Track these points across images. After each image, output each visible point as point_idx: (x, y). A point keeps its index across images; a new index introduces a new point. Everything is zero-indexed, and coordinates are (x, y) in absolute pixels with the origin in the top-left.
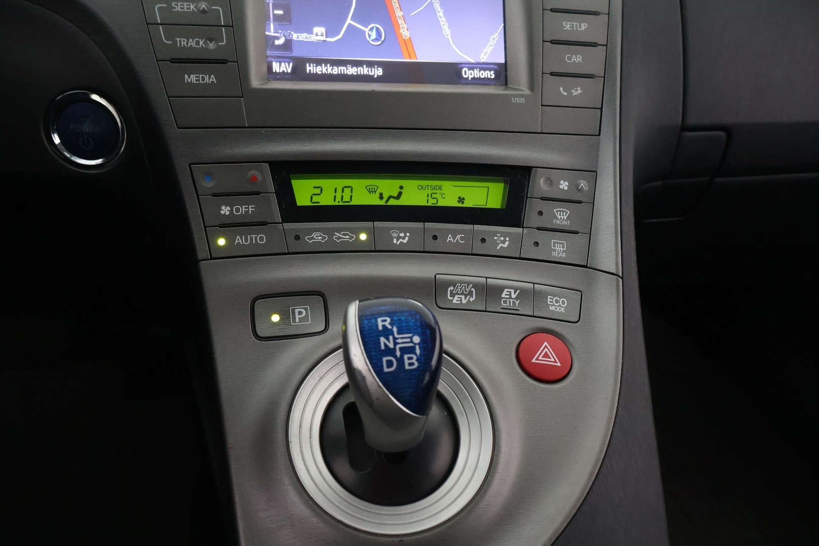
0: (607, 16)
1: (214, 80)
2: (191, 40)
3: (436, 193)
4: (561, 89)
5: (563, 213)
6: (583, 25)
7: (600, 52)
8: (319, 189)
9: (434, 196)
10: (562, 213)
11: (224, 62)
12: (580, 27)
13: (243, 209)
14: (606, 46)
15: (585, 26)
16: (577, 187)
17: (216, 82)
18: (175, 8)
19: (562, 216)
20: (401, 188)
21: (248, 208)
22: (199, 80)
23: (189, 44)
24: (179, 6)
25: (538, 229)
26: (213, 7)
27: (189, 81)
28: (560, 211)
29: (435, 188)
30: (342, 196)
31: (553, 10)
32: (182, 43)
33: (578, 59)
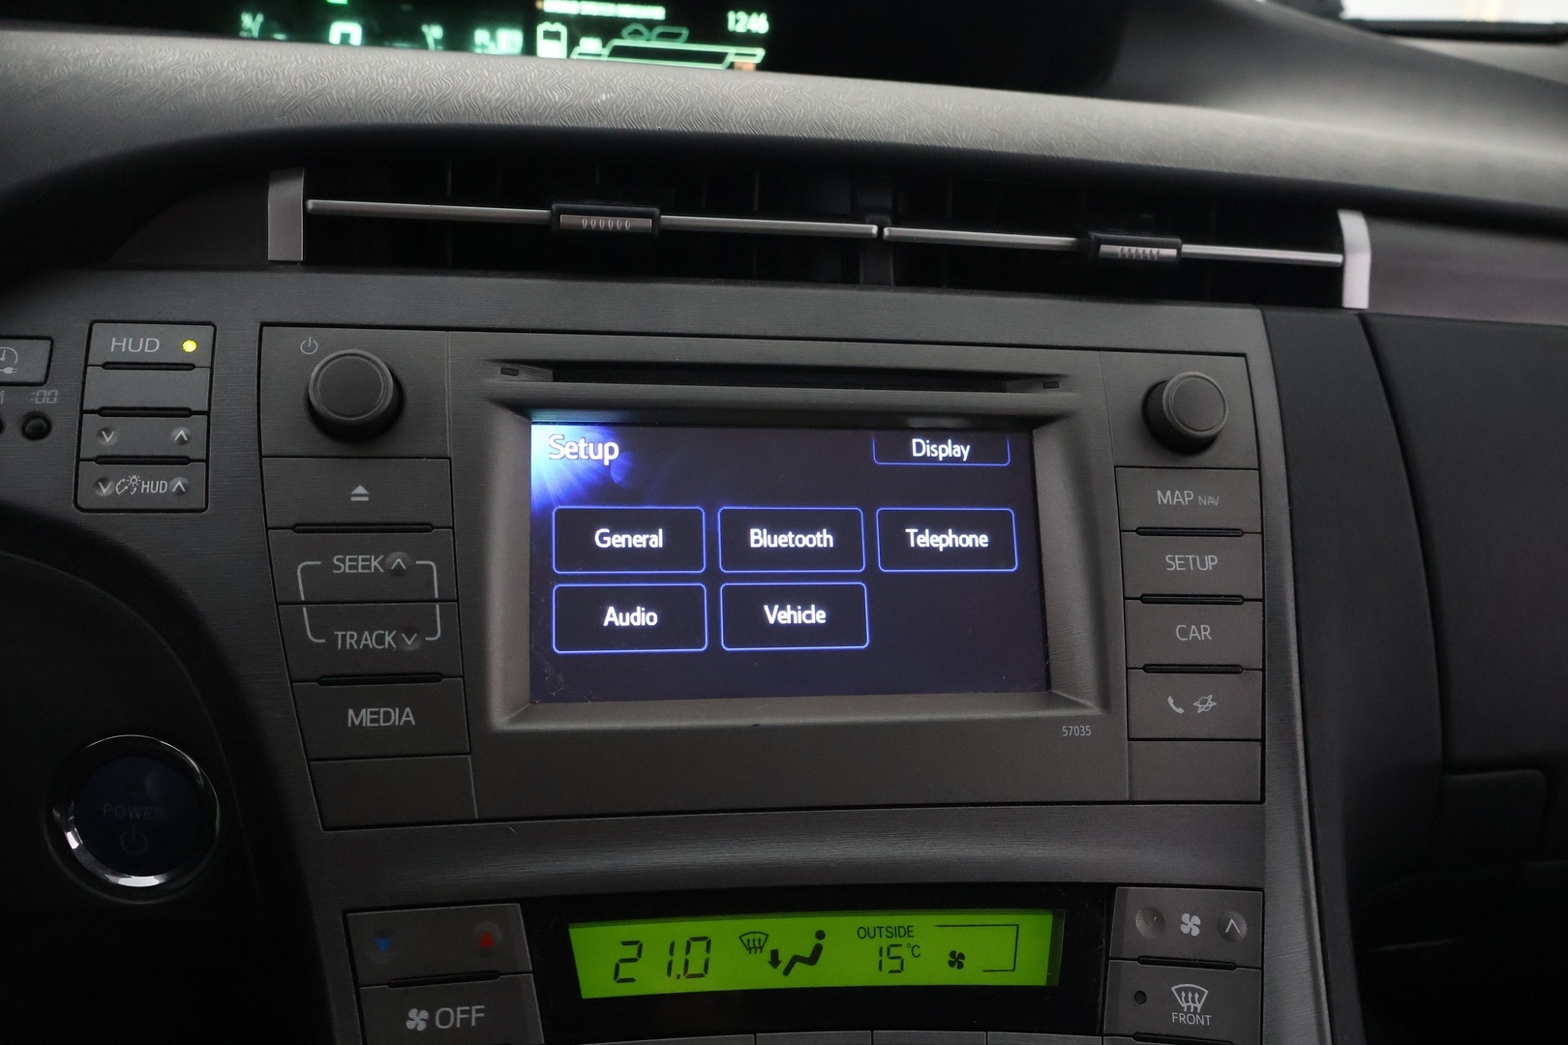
0: (1260, 536)
1: (411, 718)
2: (366, 633)
3: (900, 945)
4: (1171, 701)
5: (1193, 994)
6: (1208, 558)
7: (1251, 614)
8: (635, 948)
9: (894, 952)
10: (1190, 995)
11: (435, 677)
12: (1203, 566)
13: (457, 1016)
14: (1263, 600)
15: (1213, 560)
16: (1222, 925)
17: (414, 723)
18: (339, 568)
19: (1191, 1004)
20: (820, 935)
21: (469, 1012)
22: (377, 721)
23: (363, 642)
24: (348, 563)
25: (1138, 1037)
26: (418, 562)
27: (357, 722)
28: (1186, 990)
29: (896, 932)
30: (687, 963)
31: (1141, 531)
32: (348, 640)
33: (1203, 633)
